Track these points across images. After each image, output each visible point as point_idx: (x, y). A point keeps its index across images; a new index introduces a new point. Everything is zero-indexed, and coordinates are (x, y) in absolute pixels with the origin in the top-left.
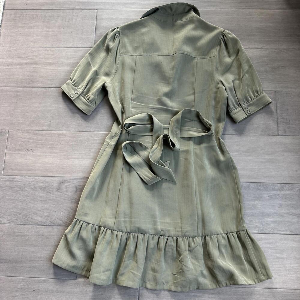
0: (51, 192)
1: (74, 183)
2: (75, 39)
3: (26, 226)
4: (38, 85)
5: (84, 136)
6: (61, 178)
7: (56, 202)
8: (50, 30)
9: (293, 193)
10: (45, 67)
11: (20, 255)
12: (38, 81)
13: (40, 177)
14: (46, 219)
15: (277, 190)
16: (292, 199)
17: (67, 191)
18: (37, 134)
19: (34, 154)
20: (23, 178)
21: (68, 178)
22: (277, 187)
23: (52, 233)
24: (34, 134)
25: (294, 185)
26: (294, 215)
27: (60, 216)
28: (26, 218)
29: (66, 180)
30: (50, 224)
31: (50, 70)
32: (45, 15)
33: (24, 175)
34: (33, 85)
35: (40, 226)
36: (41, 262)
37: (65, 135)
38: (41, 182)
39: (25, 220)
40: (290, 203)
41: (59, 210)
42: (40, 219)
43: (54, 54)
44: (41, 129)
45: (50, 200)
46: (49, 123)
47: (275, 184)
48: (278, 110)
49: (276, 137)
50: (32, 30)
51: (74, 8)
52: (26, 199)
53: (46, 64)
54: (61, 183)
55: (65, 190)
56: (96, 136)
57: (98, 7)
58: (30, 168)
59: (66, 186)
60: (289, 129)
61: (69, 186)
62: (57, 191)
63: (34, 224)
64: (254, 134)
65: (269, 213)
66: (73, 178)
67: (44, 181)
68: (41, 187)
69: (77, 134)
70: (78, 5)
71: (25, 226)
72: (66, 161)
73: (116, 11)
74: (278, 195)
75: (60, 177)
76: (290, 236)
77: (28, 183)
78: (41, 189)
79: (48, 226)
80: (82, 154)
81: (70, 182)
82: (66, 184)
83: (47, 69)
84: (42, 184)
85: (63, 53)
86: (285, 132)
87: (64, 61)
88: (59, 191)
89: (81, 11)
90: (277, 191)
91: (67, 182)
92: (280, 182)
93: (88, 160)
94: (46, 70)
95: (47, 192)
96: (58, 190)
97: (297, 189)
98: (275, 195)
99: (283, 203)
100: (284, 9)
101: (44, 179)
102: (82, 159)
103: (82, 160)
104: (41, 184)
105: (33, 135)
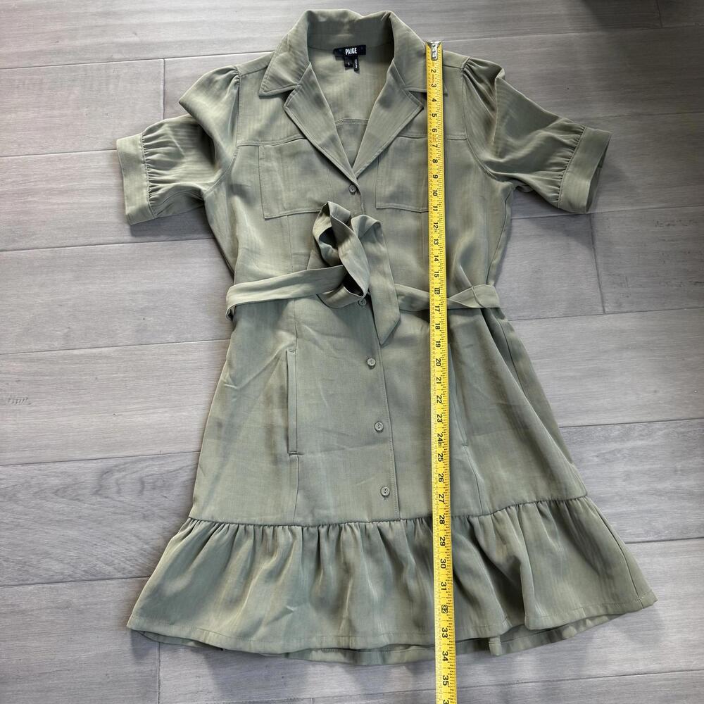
0: (81, 498)
1: (135, 470)
2: (116, 130)
3: (26, 587)
4: (36, 243)
5: (153, 355)
6: (104, 460)
7: (94, 521)
8: (56, 112)
9: (652, 443)
10: (50, 199)
11: (14, 662)
12: (34, 234)
13: (51, 465)
14: (73, 566)
15: (614, 440)
16: (652, 458)
17: (119, 492)
18: (39, 360)
19: (34, 408)
20: (10, 469)
21: (122, 461)
22: (615, 432)
23: (90, 600)
24: (32, 360)
25: (652, 424)
26: (660, 495)
27: (106, 554)
28: (22, 567)
29: (116, 466)
30: (83, 575)
31: (61, 207)
32: (42, 79)
33: (14, 461)
34: (22, 245)
35: (60, 585)
36: (68, 674)
37: (107, 357)
38: (54, 476)
39: (21, 572)
40: (647, 467)
41: (104, 540)
42: (57, 567)
43: (68, 168)
44: (47, 348)
45: (80, 517)
46: (66, 331)
47: (610, 427)
48: (598, 257)
49: (601, 317)
50: (13, 115)
51: (110, 60)
52: (20, 520)
53: (51, 192)
54: (106, 472)
55: (115, 489)
56: (183, 351)
57: (167, 53)
58: (27, 443)
59: (117, 480)
60: (628, 297)
61: (123, 480)
62: (96, 493)
63: (43, 581)
64: (549, 314)
65: (602, 496)
66: (134, 459)
67: (62, 473)
68: (55, 488)
69: (136, 352)
70: (120, 52)
71: (21, 588)
72: (114, 419)
73: (208, 58)
74: (619, 451)
75: (99, 461)
76: (656, 544)
77: (22, 481)
78: (56, 493)
79: (78, 583)
80: (150, 399)
81: (124, 470)
82: (117, 475)
83: (54, 204)
84: (57, 481)
85: (90, 164)
86: (620, 305)
87: (93, 182)
88: (99, 495)
89: (127, 65)
90: (616, 442)
91: (119, 471)
92: (620, 420)
93: (166, 412)
94: (50, 207)
95: (71, 499)
96: (97, 491)
97: (660, 433)
98: (612, 452)
99: (632, 468)
100: (588, 30)
101: (64, 467)
102: (152, 411)
103: (153, 413)
104: (55, 482)
105: (29, 364)
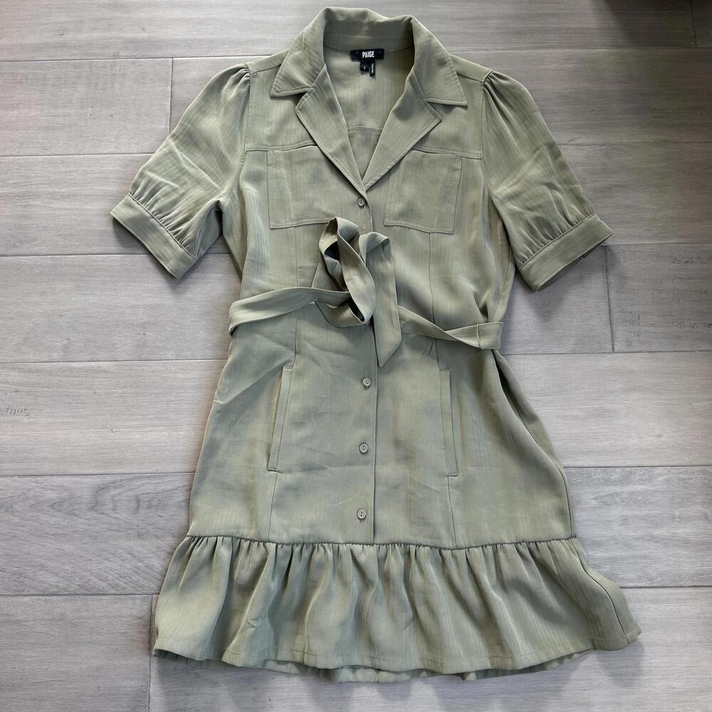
0: (76, 512)
1: (131, 487)
2: (122, 133)
3: (21, 598)
4: (36, 249)
5: (153, 371)
6: (101, 477)
7: (89, 536)
8: (60, 111)
9: (652, 489)
10: (52, 203)
11: (9, 670)
12: (34, 240)
13: (48, 478)
14: (68, 580)
15: (614, 483)
16: (651, 503)
17: (114, 509)
18: (37, 371)
19: (31, 420)
20: (8, 481)
21: (118, 478)
22: (615, 476)
23: (84, 614)
24: (30, 371)
25: (653, 469)
26: (656, 542)
27: (100, 569)
28: (19, 578)
29: (112, 483)
30: (78, 590)
31: (62, 212)
32: (46, 75)
33: (11, 472)
34: (22, 250)
35: (55, 598)
36: (60, 685)
37: (105, 371)
38: (51, 490)
39: (16, 583)
40: (645, 512)
41: (99, 556)
42: (52, 580)
43: (70, 172)
44: (47, 359)
45: (75, 532)
46: (65, 342)
47: (610, 470)
48: (612, 292)
49: (608, 356)
50: (16, 112)
51: (116, 56)
52: (16, 532)
53: (53, 196)
54: (102, 489)
55: (111, 506)
56: (182, 369)
57: (176, 52)
58: (24, 455)
59: (113, 496)
60: (639, 336)
61: (119, 497)
62: (92, 509)
63: (39, 593)
64: (557, 350)
65: (597, 539)
66: (131, 476)
67: (58, 486)
68: (52, 502)
69: (136, 368)
70: (126, 48)
71: (16, 599)
72: (112, 434)
73: (219, 60)
74: (618, 494)
75: (96, 476)
76: (647, 590)
77: (19, 492)
78: (52, 506)
79: (73, 598)
80: (149, 417)
81: (121, 486)
82: (113, 492)
83: (55, 209)
84: (54, 495)
85: (94, 168)
86: (629, 344)
87: (96, 187)
88: (95, 510)
89: (134, 63)
90: (615, 485)
91: (115, 488)
92: (620, 463)
93: (164, 430)
94: (51, 212)
95: (66, 513)
96: (93, 507)
97: (660, 479)
98: (611, 496)
99: (630, 513)
100: (618, 47)
101: (59, 480)
102: (150, 428)
103: (151, 431)
104: (52, 495)
105: (28, 374)
